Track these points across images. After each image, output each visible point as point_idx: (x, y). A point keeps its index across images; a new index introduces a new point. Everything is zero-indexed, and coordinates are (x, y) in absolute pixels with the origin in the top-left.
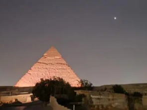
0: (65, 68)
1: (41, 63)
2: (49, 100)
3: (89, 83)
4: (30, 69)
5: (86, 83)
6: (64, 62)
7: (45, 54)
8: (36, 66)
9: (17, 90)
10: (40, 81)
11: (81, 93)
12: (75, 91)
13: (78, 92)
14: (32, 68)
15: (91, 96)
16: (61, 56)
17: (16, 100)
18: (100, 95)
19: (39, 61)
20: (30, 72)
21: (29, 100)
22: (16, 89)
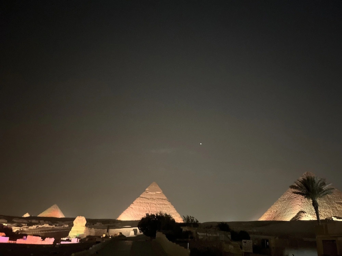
0: (166, 203)
1: (143, 198)
2: (155, 235)
3: (195, 220)
4: (132, 203)
5: (192, 220)
6: (165, 197)
7: (147, 189)
8: (138, 200)
9: (120, 223)
10: (145, 215)
11: (188, 230)
12: (181, 227)
13: (185, 229)
14: (134, 202)
15: (198, 233)
16: (162, 191)
17: (121, 233)
18: (206, 232)
19: (141, 196)
20: (132, 206)
21: (132, 234)
22: (118, 222)
